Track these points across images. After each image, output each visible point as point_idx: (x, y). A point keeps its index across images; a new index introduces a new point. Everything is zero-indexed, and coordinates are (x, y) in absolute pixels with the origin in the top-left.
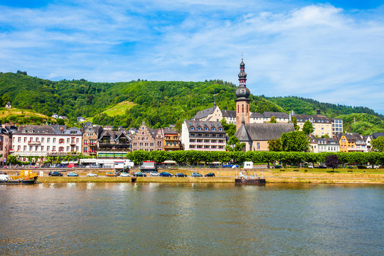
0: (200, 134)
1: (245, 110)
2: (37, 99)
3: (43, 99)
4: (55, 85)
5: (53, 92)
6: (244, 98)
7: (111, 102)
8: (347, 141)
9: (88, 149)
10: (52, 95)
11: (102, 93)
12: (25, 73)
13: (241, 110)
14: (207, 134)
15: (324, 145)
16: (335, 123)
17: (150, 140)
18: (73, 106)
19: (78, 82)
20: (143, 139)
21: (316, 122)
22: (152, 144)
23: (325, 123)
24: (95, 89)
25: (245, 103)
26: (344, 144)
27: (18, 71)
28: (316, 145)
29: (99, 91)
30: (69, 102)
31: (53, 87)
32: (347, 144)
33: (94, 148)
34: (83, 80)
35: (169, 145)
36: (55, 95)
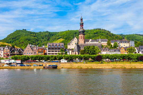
0: (52, 49)
1: (82, 38)
2: (27, 39)
3: (29, 39)
4: (36, 34)
5: (35, 37)
6: (82, 33)
7: (55, 39)
8: (124, 50)
9: (6, 56)
10: (34, 38)
11: (54, 36)
12: (26, 30)
13: (80, 38)
14: (56, 49)
15: (112, 52)
16: (130, 43)
17: (31, 51)
18: (42, 41)
19: (45, 32)
20: (28, 51)
21: (121, 43)
22: (32, 53)
23: (125, 43)
24: (51, 35)
25: (82, 35)
26: (122, 51)
27: (23, 29)
28: (109, 52)
29: (53, 35)
30: (41, 40)
31: (35, 34)
32: (124, 51)
33: (8, 55)
34: (47, 31)
35: (39, 53)
36: (36, 38)
